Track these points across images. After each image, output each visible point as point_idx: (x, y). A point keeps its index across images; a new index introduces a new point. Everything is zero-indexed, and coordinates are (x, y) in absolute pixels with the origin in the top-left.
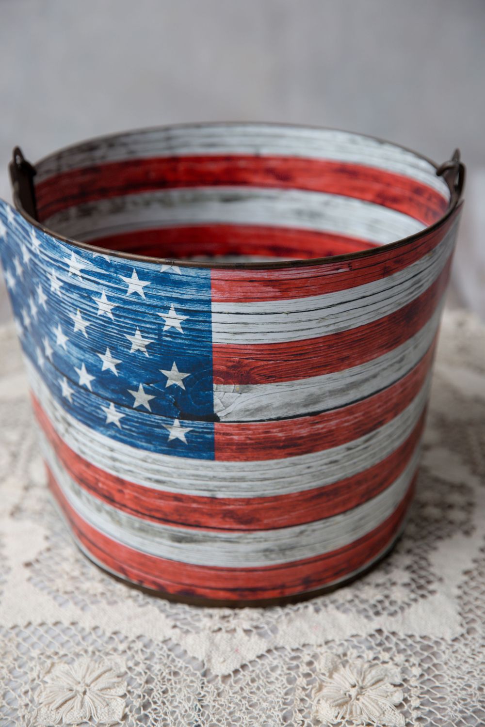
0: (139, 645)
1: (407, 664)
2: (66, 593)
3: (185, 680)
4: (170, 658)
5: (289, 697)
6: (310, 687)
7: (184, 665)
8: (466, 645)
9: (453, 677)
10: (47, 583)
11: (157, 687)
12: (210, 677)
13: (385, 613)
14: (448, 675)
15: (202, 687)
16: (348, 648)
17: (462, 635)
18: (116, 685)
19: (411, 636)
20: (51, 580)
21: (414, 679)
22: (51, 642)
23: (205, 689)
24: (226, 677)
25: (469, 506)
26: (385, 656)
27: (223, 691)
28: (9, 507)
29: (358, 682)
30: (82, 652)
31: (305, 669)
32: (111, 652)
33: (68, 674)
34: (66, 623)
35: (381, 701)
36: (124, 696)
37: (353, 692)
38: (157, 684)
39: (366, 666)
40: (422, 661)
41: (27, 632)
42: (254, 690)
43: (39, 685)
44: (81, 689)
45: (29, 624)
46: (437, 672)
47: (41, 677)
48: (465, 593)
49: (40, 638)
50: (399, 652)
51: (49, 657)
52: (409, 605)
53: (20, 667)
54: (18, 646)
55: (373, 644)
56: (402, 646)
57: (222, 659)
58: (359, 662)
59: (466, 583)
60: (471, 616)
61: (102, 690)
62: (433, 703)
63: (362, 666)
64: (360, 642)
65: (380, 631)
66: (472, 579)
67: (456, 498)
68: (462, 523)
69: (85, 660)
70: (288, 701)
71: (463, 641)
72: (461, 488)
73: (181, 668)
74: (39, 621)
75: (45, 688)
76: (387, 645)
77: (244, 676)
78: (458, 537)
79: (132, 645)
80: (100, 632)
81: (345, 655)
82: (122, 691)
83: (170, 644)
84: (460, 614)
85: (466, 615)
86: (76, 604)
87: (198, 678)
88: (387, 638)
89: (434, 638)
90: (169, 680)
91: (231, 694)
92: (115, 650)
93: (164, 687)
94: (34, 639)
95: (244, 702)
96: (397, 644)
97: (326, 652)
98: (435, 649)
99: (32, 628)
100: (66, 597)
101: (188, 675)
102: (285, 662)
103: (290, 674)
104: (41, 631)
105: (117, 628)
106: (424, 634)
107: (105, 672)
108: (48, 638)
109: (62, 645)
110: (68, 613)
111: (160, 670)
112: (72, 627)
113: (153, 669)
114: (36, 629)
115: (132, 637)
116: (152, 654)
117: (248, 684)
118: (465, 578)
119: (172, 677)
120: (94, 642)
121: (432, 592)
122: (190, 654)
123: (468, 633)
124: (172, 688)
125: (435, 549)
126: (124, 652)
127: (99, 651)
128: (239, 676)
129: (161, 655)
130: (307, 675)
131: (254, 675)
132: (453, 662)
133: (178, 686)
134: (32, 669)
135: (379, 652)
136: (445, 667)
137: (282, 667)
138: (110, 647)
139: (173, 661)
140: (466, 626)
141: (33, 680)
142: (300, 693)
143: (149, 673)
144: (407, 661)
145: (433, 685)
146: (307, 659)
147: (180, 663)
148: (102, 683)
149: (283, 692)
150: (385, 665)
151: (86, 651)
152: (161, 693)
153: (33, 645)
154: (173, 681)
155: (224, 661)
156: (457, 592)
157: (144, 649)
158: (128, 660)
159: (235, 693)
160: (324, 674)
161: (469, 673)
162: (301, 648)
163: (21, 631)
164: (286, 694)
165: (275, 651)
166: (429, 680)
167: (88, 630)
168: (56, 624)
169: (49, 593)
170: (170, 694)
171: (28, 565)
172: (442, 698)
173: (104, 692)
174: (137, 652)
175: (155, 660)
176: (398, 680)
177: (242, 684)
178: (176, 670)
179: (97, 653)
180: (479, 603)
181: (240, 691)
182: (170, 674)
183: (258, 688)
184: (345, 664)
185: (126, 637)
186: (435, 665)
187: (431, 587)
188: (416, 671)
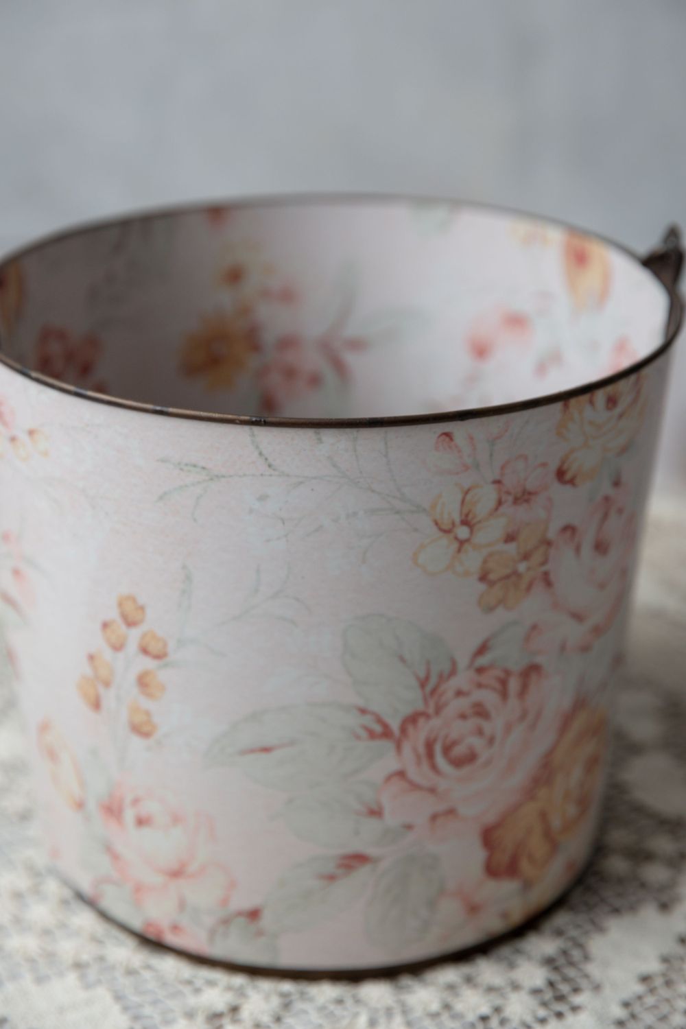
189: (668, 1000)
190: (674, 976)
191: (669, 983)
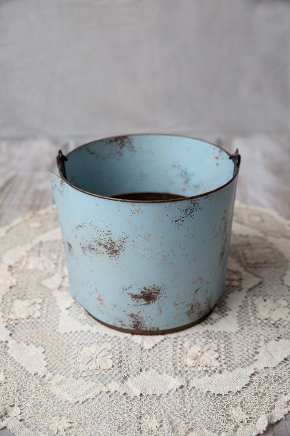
0: (115, 339)
1: (219, 343)
2: (84, 320)
3: (134, 352)
4: (128, 344)
5: (175, 357)
6: (182, 353)
7: (133, 346)
8: (241, 335)
9: (237, 347)
10: (76, 316)
11: (124, 355)
12: (144, 350)
13: (209, 324)
14: (235, 346)
15: (141, 354)
16: (195, 338)
17: (239, 331)
18: (108, 355)
19: (220, 332)
20: (77, 314)
21: (222, 348)
22: (80, 339)
23: (142, 355)
24: (150, 350)
25: (240, 280)
26: (211, 340)
27: (149, 356)
28: (57, 286)
29: (201, 350)
30: (93, 342)
31: (180, 347)
32: (105, 342)
33: (89, 351)
34: (86, 331)
35: (210, 357)
36: (112, 359)
37: (199, 354)
38: (124, 354)
39: (203, 344)
40: (225, 341)
41: (71, 335)
42: (161, 354)
43: (78, 355)
44: (95, 356)
45: (71, 332)
46: (231, 346)
47: (79, 352)
48: (240, 314)
49: (76, 337)
50: (215, 338)
51: (80, 345)
52: (218, 320)
53: (70, 349)
54: (68, 340)
55: (205, 336)
56: (216, 336)
57: (147, 343)
58: (200, 343)
59: (240, 310)
60: (242, 323)
61: (103, 356)
62: (230, 357)
63: (202, 344)
64: (199, 335)
65: (208, 331)
66: (242, 309)
67: (235, 277)
68: (237, 287)
69: (95, 345)
70: (174, 358)
71: (240, 333)
72: (236, 272)
73: (132, 347)
74: (75, 331)
75: (81, 356)
76: (211, 336)
77: (156, 349)
78: (236, 292)
79: (113, 339)
80: (99, 334)
81: (194, 340)
82: (111, 356)
83: (127, 339)
84: (238, 323)
85: (240, 323)
86: (89, 324)
87: (139, 351)
88: (210, 333)
89: (228, 332)
90: (128, 352)
91: (152, 357)
92: (106, 341)
93: (127, 355)
94: (74, 338)
95: (158, 359)
96: (214, 336)
97: (187, 340)
98: (229, 337)
99: (72, 334)
100: (84, 322)
101: (135, 350)
102: (172, 344)
103: (174, 348)
104: (76, 334)
105: (106, 333)
106: (225, 331)
107: (103, 350)
108: (79, 337)
109: (85, 340)
110: (86, 328)
111: (124, 348)
112: (88, 333)
113: (121, 348)
114: (74, 334)
115: (112, 336)
116: (121, 343)
117: (158, 352)
118: (240, 308)
119: (129, 351)
120: (97, 338)
121: (227, 315)
122: (135, 342)
123: (242, 329)
124: (130, 355)
125: (227, 297)
126: (109, 342)
127: (100, 342)
128: (155, 349)
129: (124, 343)
130: (181, 349)
131: (160, 349)
132: (237, 341)
133: (132, 354)
134: (74, 350)
135: (208, 339)
136: (234, 344)
137: (171, 346)
138: (104, 340)
139: (129, 344)
140: (241, 327)
141: (76, 354)
142: (179, 355)
143: (120, 349)
144: (219, 342)
145: (229, 350)
146: (180, 343)
147: (132, 345)
148: (103, 354)
149: (172, 355)
150: (211, 344)
151: (95, 342)
152: (126, 357)
153: (74, 340)
154: (130, 353)
155: (148, 343)
156: (237, 314)
157: (118, 341)
158: (111, 345)
159: (154, 356)
160: (187, 348)
161: (243, 345)
162: (177, 337)
163: (68, 335)
164: (173, 355)
165: (167, 339)
166: (228, 349)
167: (94, 334)
168: (82, 331)
169: (78, 320)
170: (129, 357)
171: (68, 309)
172: (233, 355)
173: (104, 357)
174: (114, 342)
175: (122, 344)
176: (216, 349)
177: (156, 352)
178: (131, 348)
179: (99, 343)
180: (245, 318)
181: (156, 355)
182: (128, 350)
183: (162, 354)
184: (195, 343)
185: (110, 337)
186: (230, 343)
187: (227, 313)
188: (223, 346)
189: (247, 310)
190: (247, 305)
191: (246, 307)
